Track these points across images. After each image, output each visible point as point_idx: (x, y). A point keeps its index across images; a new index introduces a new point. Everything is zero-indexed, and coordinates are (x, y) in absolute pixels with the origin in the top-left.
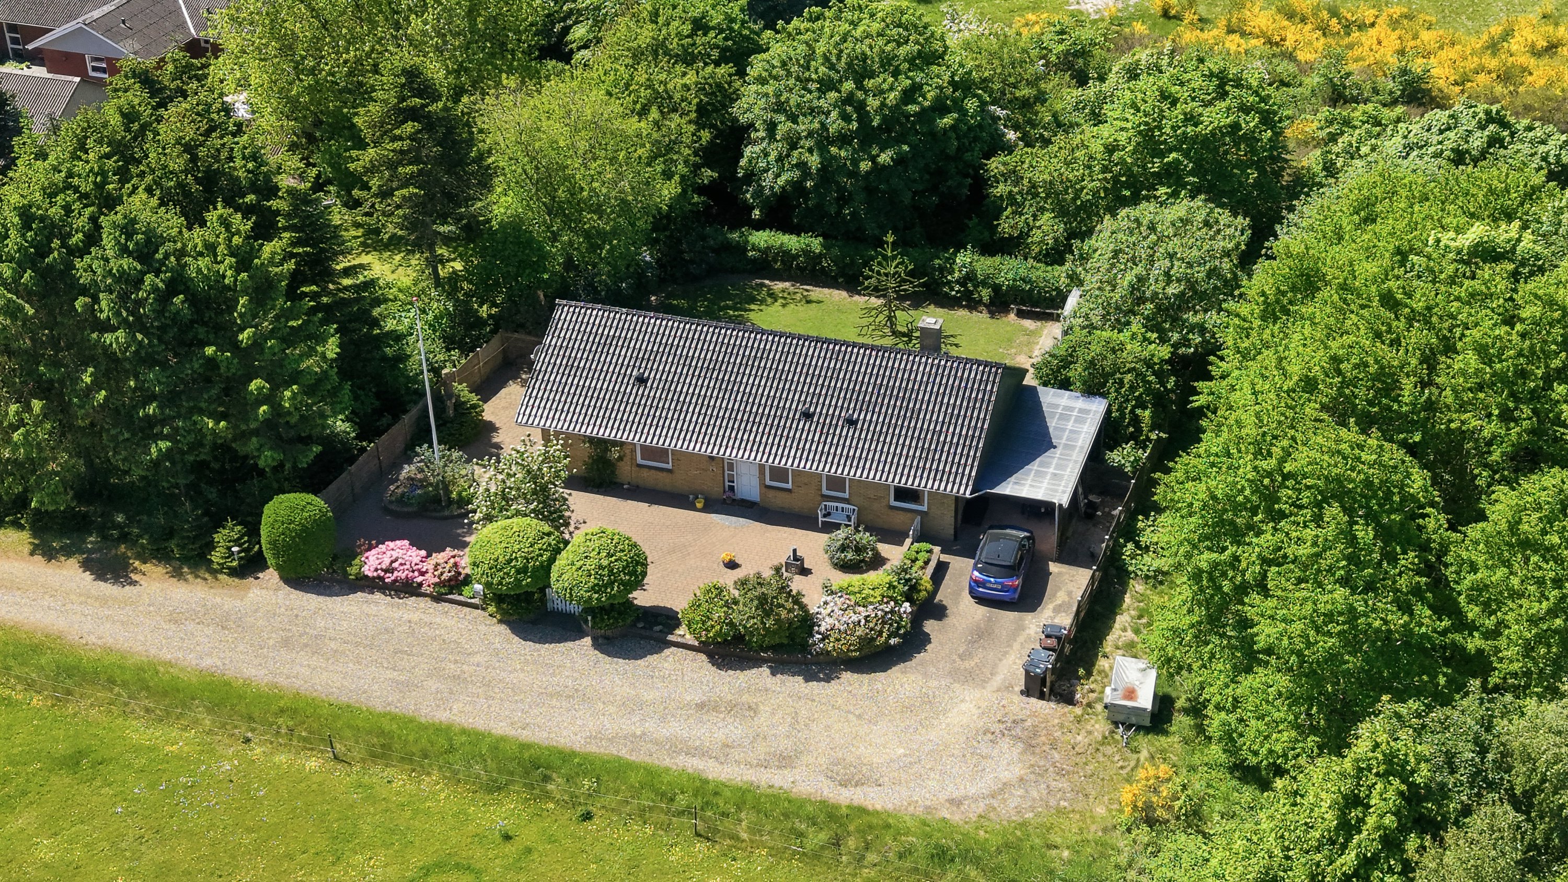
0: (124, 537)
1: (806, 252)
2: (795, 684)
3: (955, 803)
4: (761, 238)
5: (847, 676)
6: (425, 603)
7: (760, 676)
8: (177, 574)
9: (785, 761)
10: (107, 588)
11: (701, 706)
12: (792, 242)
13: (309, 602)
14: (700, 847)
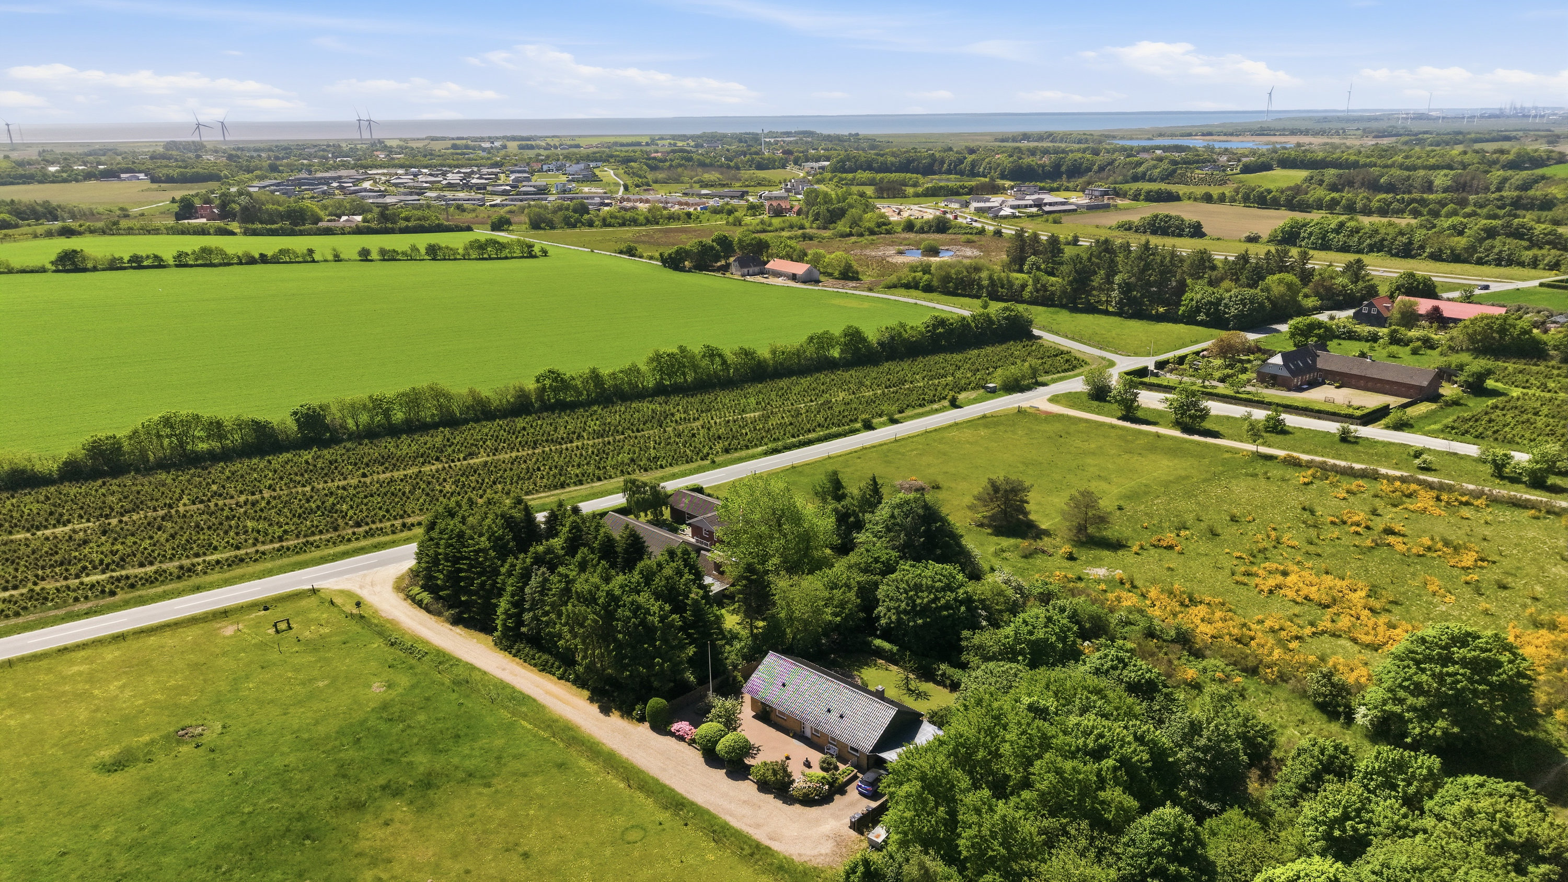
0: (614, 701)
1: (891, 651)
2: (779, 803)
3: (800, 855)
4: (878, 642)
5: (797, 806)
6: (685, 745)
7: (770, 798)
8: (622, 716)
9: (758, 826)
10: (601, 716)
11: (744, 802)
12: (887, 645)
13: (655, 735)
14: (713, 844)
